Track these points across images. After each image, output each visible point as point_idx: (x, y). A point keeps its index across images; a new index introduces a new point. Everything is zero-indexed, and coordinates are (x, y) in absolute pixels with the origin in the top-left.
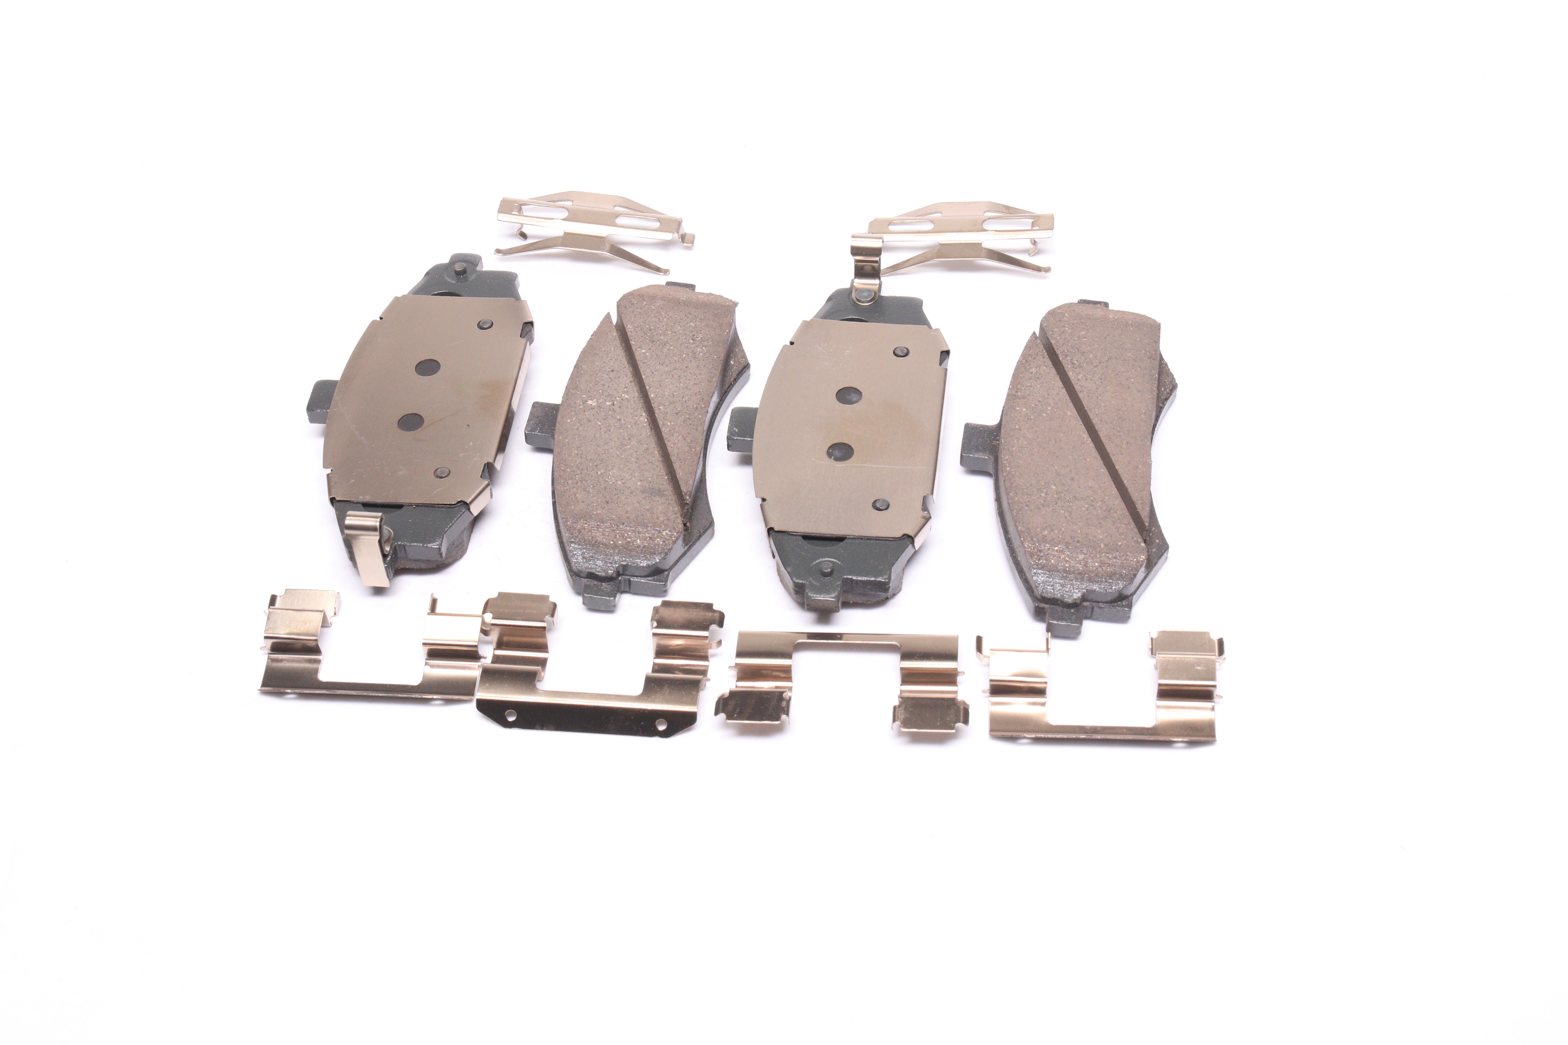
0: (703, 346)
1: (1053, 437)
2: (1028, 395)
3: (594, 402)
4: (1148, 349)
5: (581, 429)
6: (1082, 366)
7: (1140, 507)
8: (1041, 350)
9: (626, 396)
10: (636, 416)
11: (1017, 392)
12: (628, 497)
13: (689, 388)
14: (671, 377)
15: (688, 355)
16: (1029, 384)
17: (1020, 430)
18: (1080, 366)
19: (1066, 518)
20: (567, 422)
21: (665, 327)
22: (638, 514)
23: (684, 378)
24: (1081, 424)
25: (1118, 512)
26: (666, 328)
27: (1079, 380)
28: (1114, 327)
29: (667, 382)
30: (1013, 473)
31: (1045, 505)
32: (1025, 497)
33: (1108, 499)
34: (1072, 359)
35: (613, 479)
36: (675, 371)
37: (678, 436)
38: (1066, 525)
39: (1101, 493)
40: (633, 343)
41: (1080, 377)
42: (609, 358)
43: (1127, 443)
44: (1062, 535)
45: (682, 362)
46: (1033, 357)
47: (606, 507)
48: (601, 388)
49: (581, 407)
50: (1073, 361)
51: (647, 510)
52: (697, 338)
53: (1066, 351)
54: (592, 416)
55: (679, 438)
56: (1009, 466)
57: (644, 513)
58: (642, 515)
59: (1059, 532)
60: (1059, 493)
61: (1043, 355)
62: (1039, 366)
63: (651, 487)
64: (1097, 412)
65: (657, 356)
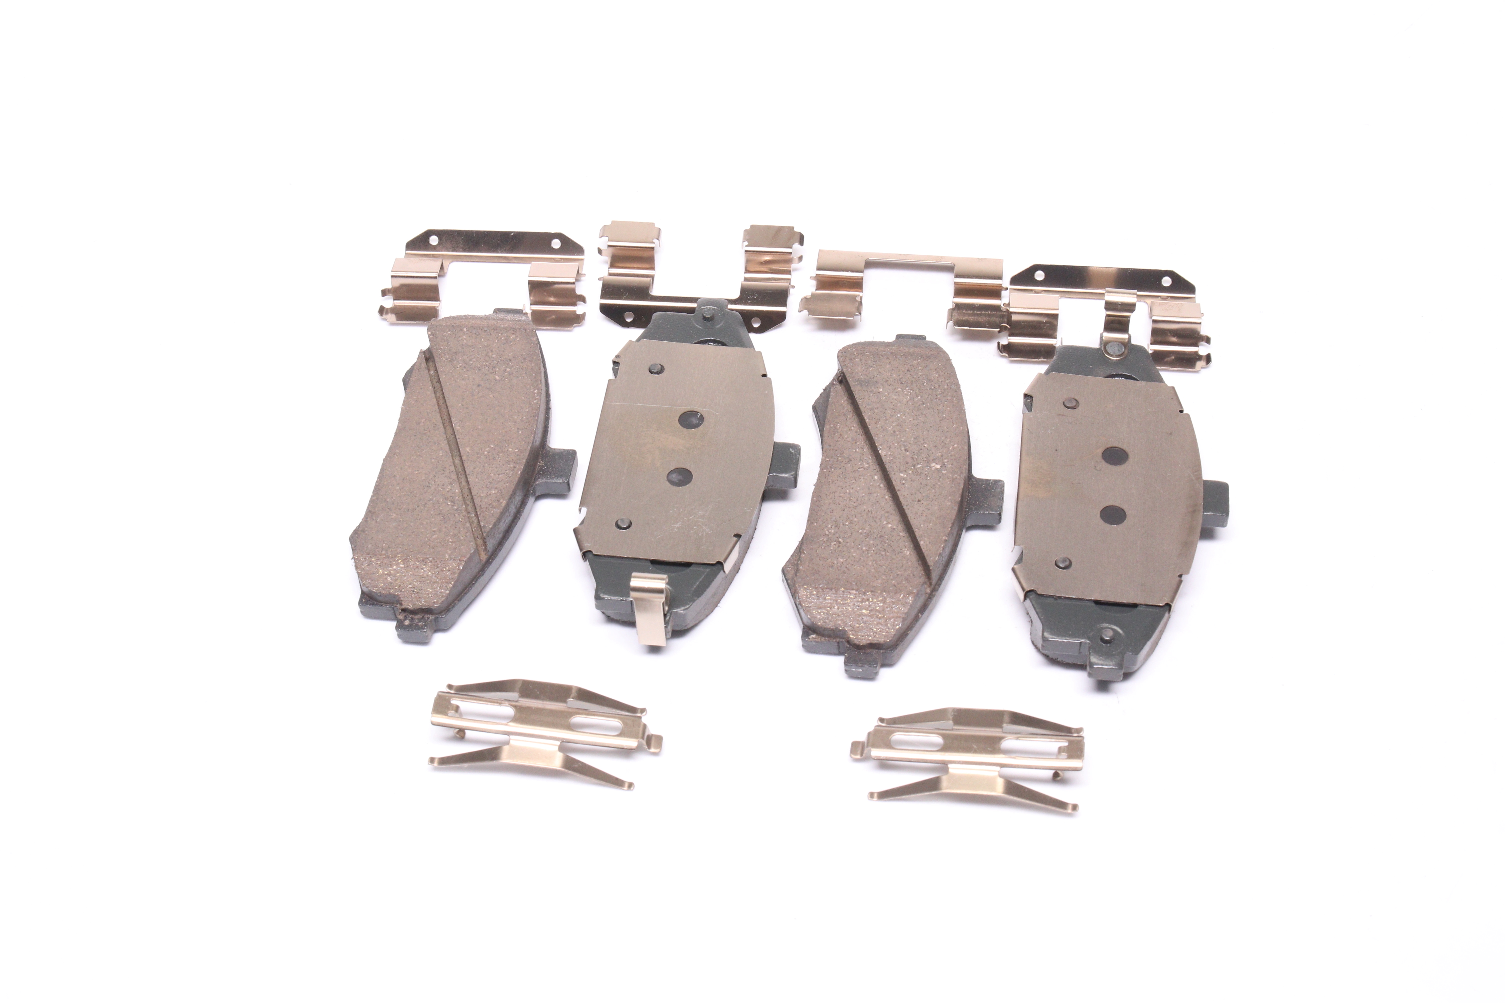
0: (828, 535)
1: (488, 424)
2: (503, 465)
3: (934, 467)
4: (373, 522)
5: (943, 438)
6: (444, 500)
7: (423, 365)
8: (482, 514)
9: (902, 475)
10: (890, 455)
11: (515, 467)
12: (890, 377)
13: (840, 488)
14: (859, 499)
15: (843, 524)
16: (500, 476)
17: (518, 429)
18: (446, 499)
19: (492, 351)
20: (957, 444)
21: (870, 555)
22: (879, 362)
23: (845, 498)
24: (459, 439)
25: (444, 359)
26: (868, 553)
27: (451, 484)
28: (401, 546)
29: (862, 493)
30: (532, 387)
31: (508, 360)
32: (525, 366)
33: (451, 370)
34: (453, 506)
35: (905, 392)
36: (855, 504)
37: (848, 437)
38: (493, 344)
39: (455, 375)
40: (901, 534)
41: (449, 487)
42: (924, 515)
43: (419, 423)
44: (499, 336)
45: (849, 516)
46: (491, 506)
47: (909, 366)
48: (929, 482)
49: (946, 461)
50: (452, 504)
51: (872, 367)
52: (835, 544)
53: (457, 515)
54: (933, 452)
55: (846, 436)
56: (534, 394)
57: (874, 363)
58: (875, 362)
59: (501, 338)
60: (493, 372)
61: (481, 508)
62: (487, 496)
63: (869, 388)
64: (441, 452)
65: (875, 521)
